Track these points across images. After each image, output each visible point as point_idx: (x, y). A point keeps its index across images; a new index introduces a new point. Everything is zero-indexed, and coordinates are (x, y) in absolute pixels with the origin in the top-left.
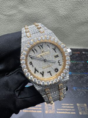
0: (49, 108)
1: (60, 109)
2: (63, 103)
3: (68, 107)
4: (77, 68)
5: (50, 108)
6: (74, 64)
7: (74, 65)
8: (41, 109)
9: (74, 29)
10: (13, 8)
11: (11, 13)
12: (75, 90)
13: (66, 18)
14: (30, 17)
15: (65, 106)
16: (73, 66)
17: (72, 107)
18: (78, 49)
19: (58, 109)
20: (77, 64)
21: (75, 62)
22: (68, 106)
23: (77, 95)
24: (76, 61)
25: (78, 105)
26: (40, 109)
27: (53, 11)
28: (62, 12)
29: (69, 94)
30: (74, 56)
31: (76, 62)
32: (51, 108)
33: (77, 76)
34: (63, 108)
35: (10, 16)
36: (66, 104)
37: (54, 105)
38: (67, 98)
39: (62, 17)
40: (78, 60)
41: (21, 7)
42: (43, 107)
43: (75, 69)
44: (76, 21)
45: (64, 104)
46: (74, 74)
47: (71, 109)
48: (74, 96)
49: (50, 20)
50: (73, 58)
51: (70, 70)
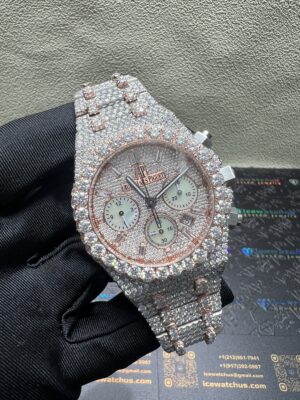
0: (177, 371)
1: (213, 375)
2: (225, 354)
3: (243, 366)
4: (270, 235)
5: (180, 369)
6: (260, 222)
7: (261, 224)
8: (149, 372)
9: (261, 104)
10: (56, 30)
11: (48, 47)
12: (265, 309)
13: (234, 64)
14: (114, 61)
15: (230, 361)
16: (257, 227)
17: (256, 367)
18: (274, 170)
19: (206, 374)
20: (270, 222)
21: (265, 216)
22: (242, 362)
23: (271, 325)
24: (268, 209)
25: (274, 358)
26: (146, 372)
27: (191, 41)
28: (222, 44)
29: (245, 323)
30: (261, 192)
31: (270, 215)
32: (184, 371)
33: (271, 260)
34: (223, 370)
35: (44, 57)
36: (234, 358)
37: (195, 359)
38: (238, 334)
39: (221, 62)
40: (274, 209)
41: (82, 30)
42: (157, 366)
43: (266, 236)
44: (268, 75)
45: (228, 357)
46: (263, 256)
47: (252, 371)
48: (262, 330)
49: (180, 71)
50: (258, 201)
51: (247, 242)
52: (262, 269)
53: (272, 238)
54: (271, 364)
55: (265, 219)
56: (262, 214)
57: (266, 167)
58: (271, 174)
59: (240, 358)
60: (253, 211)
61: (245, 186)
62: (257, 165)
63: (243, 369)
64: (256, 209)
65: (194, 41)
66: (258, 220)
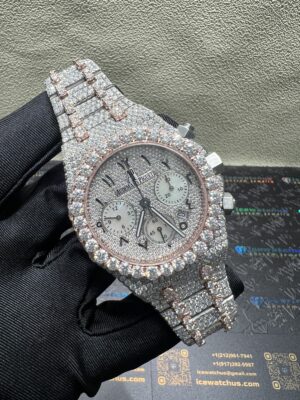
0: (170, 369)
1: (207, 373)
2: (218, 352)
3: (236, 364)
4: (263, 233)
5: (173, 367)
6: (253, 220)
7: (254, 223)
8: (142, 370)
9: (253, 102)
10: (50, 29)
11: (41, 46)
12: (258, 307)
13: (227, 63)
14: (107, 60)
15: (224, 359)
16: (250, 225)
17: (249, 365)
18: (267, 168)
19: (199, 372)
20: (263, 220)
21: (258, 214)
22: (235, 360)
23: (264, 323)
24: (261, 207)
25: (268, 356)
27: (184, 40)
28: (215, 43)
29: (238, 321)
30: (253, 191)
31: (263, 213)
32: (177, 369)
33: (264, 258)
34: (216, 368)
35: (39, 56)
36: (227, 356)
37: (189, 358)
39: (214, 61)
40: (266, 207)
41: (75, 29)
42: (150, 365)
43: (259, 234)
44: (260, 74)
45: (221, 355)
46: (256, 254)
47: (246, 370)
48: (255, 328)
49: (173, 70)
50: (251, 199)
51: (240, 240)
52: (255, 267)
53: (265, 236)
54: (264, 361)
55: (258, 217)
56: (255, 212)
57: (258, 165)
58: (264, 172)
59: (233, 356)
60: (246, 210)
61: (238, 184)
62: (250, 163)
63: (235, 367)
64: (248, 207)
65: (187, 40)
66: (251, 218)
